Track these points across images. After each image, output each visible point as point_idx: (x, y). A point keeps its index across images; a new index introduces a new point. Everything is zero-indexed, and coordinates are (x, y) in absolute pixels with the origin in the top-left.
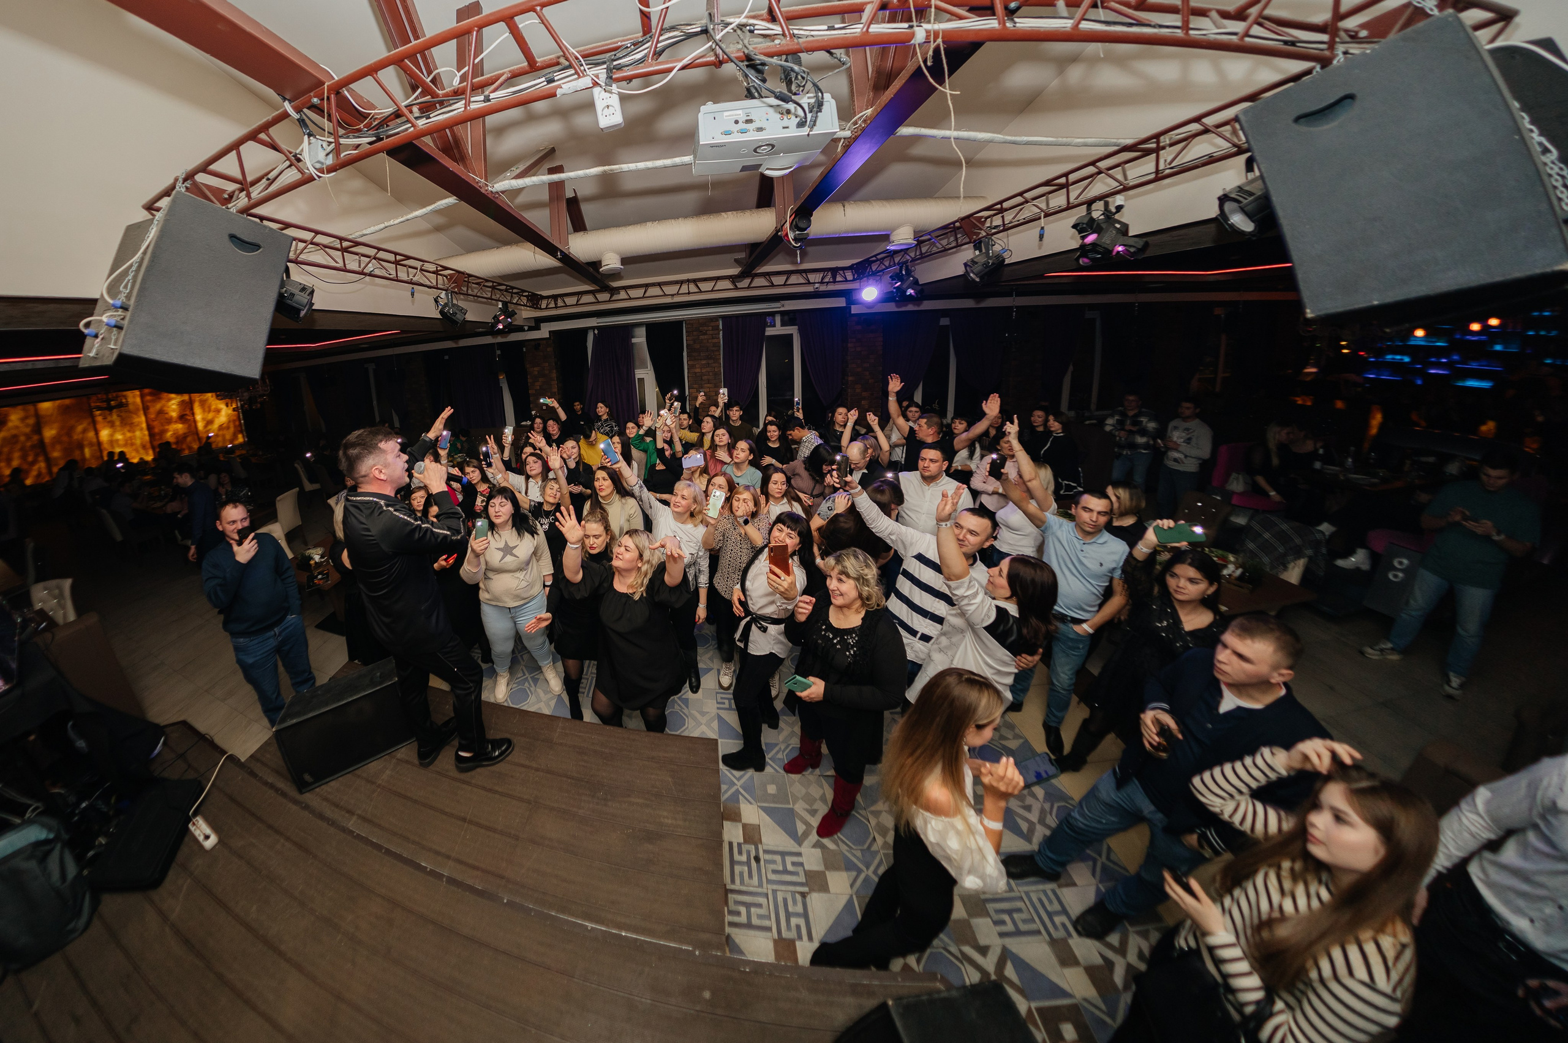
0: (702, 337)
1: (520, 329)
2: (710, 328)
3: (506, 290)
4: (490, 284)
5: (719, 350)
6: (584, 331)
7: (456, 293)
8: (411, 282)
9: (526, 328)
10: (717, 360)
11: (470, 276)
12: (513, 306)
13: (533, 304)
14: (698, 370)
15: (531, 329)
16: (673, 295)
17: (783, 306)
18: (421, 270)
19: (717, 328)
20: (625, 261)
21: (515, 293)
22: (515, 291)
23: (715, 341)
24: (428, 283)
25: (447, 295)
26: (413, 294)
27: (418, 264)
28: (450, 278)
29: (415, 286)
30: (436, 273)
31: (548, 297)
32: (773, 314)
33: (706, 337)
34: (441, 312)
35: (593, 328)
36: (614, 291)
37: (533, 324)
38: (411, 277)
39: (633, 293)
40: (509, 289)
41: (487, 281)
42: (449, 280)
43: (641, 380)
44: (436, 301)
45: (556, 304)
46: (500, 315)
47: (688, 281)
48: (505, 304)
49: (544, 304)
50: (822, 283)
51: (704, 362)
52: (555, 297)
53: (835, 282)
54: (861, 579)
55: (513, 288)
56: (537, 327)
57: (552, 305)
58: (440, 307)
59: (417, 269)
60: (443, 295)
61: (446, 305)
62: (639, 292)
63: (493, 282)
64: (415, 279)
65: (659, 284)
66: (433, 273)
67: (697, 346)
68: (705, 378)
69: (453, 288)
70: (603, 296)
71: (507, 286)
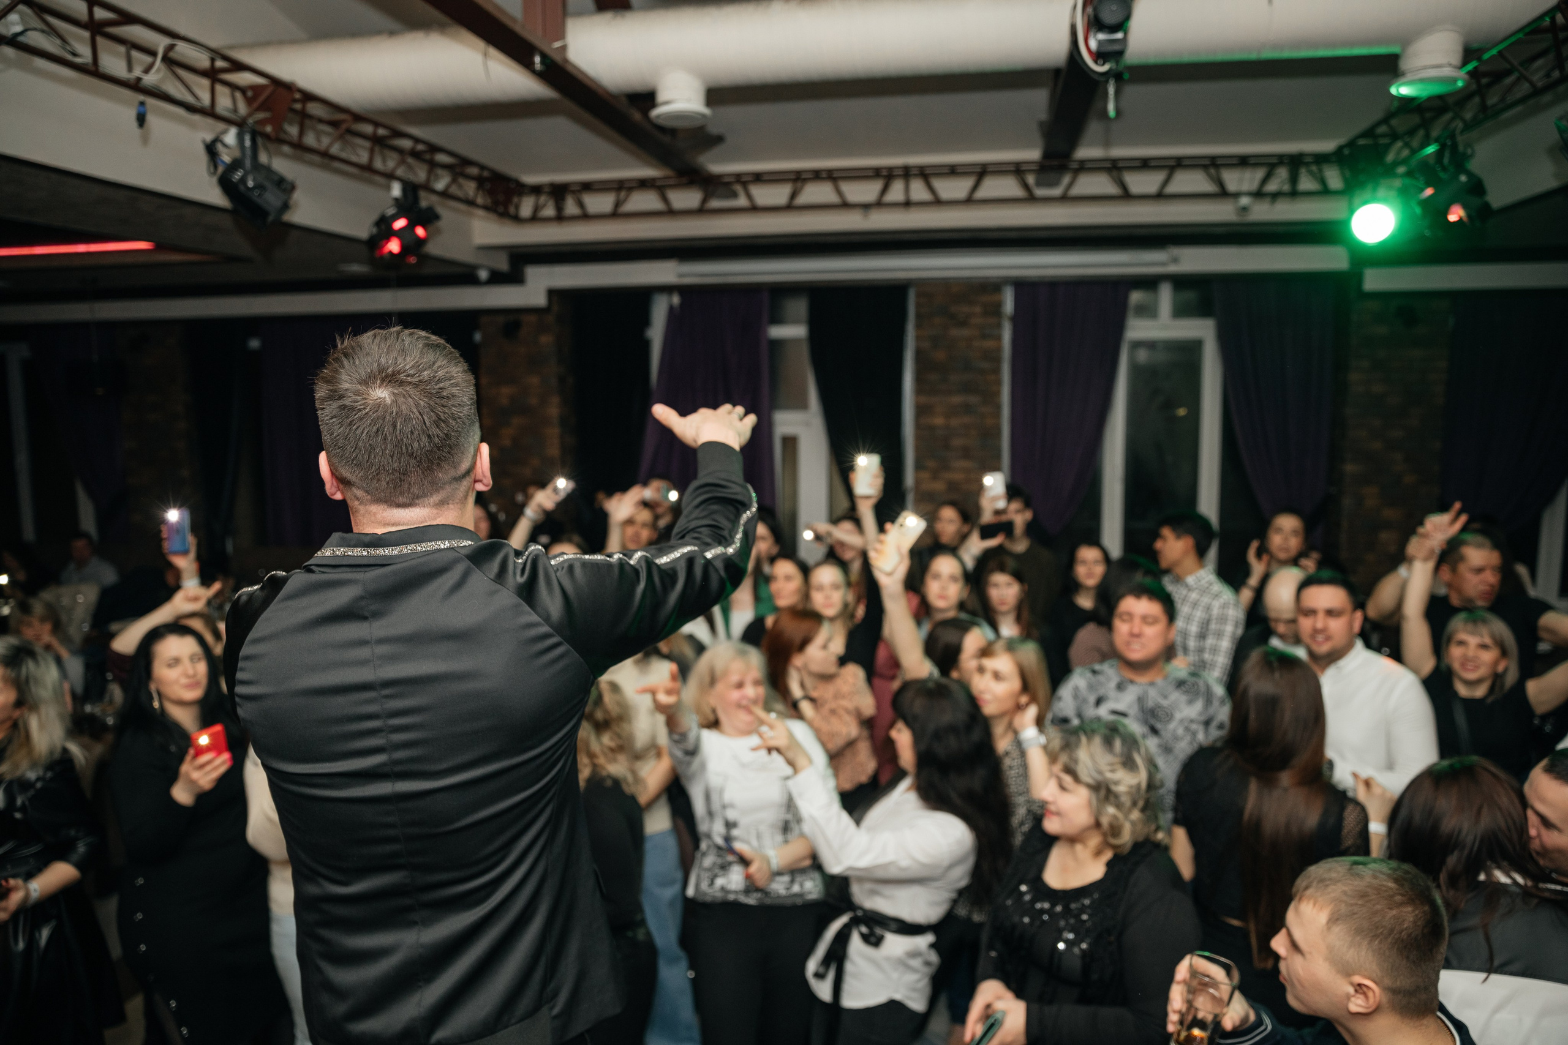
0: (955, 332)
1: (465, 276)
2: (978, 309)
3: (415, 154)
4: (368, 129)
5: (997, 371)
6: (641, 297)
7: (267, 137)
8: (136, 86)
9: (483, 275)
10: (991, 397)
11: (308, 97)
12: (434, 199)
13: (496, 203)
14: (939, 421)
15: (498, 278)
16: (866, 207)
17: (1175, 260)
18: (166, 59)
19: (995, 310)
20: (716, 95)
21: (445, 167)
22: (442, 158)
23: (989, 344)
24: (190, 99)
25: (240, 137)
26: (141, 120)
27: (161, 42)
28: (251, 94)
29: (151, 102)
30: (212, 74)
31: (536, 190)
32: (1149, 283)
33: (965, 332)
34: (226, 184)
35: (667, 289)
36: (712, 185)
37: (502, 264)
38: (137, 72)
39: (765, 195)
40: (427, 153)
41: (358, 118)
42: (249, 101)
43: (791, 442)
44: (211, 150)
45: (559, 208)
46: (395, 217)
47: (907, 173)
48: (411, 189)
49: (526, 207)
50: (1258, 194)
51: (957, 399)
52: (559, 192)
53: (1294, 194)
54: (1103, 791)
55: (434, 149)
56: (513, 277)
57: (549, 211)
58: (221, 169)
59: (153, 53)
60: (231, 137)
61: (236, 164)
62: (778, 195)
63: (377, 124)
64: (150, 79)
65: (832, 176)
66: (204, 73)
67: (940, 355)
68: (957, 442)
69: (262, 122)
70: (686, 198)
71: (417, 140)
